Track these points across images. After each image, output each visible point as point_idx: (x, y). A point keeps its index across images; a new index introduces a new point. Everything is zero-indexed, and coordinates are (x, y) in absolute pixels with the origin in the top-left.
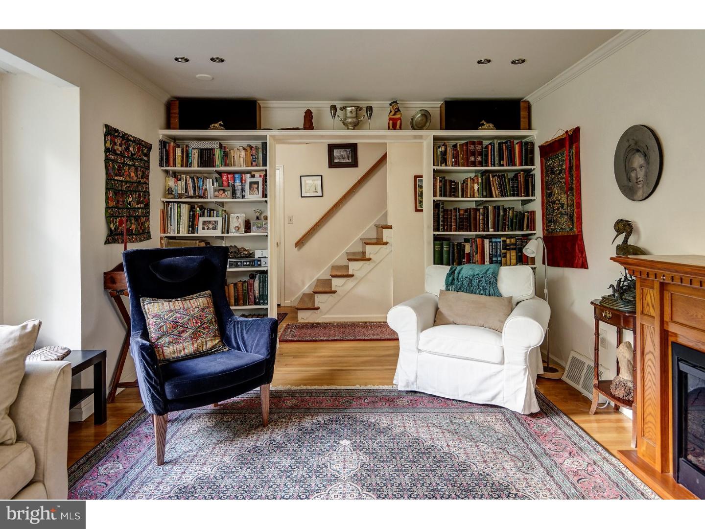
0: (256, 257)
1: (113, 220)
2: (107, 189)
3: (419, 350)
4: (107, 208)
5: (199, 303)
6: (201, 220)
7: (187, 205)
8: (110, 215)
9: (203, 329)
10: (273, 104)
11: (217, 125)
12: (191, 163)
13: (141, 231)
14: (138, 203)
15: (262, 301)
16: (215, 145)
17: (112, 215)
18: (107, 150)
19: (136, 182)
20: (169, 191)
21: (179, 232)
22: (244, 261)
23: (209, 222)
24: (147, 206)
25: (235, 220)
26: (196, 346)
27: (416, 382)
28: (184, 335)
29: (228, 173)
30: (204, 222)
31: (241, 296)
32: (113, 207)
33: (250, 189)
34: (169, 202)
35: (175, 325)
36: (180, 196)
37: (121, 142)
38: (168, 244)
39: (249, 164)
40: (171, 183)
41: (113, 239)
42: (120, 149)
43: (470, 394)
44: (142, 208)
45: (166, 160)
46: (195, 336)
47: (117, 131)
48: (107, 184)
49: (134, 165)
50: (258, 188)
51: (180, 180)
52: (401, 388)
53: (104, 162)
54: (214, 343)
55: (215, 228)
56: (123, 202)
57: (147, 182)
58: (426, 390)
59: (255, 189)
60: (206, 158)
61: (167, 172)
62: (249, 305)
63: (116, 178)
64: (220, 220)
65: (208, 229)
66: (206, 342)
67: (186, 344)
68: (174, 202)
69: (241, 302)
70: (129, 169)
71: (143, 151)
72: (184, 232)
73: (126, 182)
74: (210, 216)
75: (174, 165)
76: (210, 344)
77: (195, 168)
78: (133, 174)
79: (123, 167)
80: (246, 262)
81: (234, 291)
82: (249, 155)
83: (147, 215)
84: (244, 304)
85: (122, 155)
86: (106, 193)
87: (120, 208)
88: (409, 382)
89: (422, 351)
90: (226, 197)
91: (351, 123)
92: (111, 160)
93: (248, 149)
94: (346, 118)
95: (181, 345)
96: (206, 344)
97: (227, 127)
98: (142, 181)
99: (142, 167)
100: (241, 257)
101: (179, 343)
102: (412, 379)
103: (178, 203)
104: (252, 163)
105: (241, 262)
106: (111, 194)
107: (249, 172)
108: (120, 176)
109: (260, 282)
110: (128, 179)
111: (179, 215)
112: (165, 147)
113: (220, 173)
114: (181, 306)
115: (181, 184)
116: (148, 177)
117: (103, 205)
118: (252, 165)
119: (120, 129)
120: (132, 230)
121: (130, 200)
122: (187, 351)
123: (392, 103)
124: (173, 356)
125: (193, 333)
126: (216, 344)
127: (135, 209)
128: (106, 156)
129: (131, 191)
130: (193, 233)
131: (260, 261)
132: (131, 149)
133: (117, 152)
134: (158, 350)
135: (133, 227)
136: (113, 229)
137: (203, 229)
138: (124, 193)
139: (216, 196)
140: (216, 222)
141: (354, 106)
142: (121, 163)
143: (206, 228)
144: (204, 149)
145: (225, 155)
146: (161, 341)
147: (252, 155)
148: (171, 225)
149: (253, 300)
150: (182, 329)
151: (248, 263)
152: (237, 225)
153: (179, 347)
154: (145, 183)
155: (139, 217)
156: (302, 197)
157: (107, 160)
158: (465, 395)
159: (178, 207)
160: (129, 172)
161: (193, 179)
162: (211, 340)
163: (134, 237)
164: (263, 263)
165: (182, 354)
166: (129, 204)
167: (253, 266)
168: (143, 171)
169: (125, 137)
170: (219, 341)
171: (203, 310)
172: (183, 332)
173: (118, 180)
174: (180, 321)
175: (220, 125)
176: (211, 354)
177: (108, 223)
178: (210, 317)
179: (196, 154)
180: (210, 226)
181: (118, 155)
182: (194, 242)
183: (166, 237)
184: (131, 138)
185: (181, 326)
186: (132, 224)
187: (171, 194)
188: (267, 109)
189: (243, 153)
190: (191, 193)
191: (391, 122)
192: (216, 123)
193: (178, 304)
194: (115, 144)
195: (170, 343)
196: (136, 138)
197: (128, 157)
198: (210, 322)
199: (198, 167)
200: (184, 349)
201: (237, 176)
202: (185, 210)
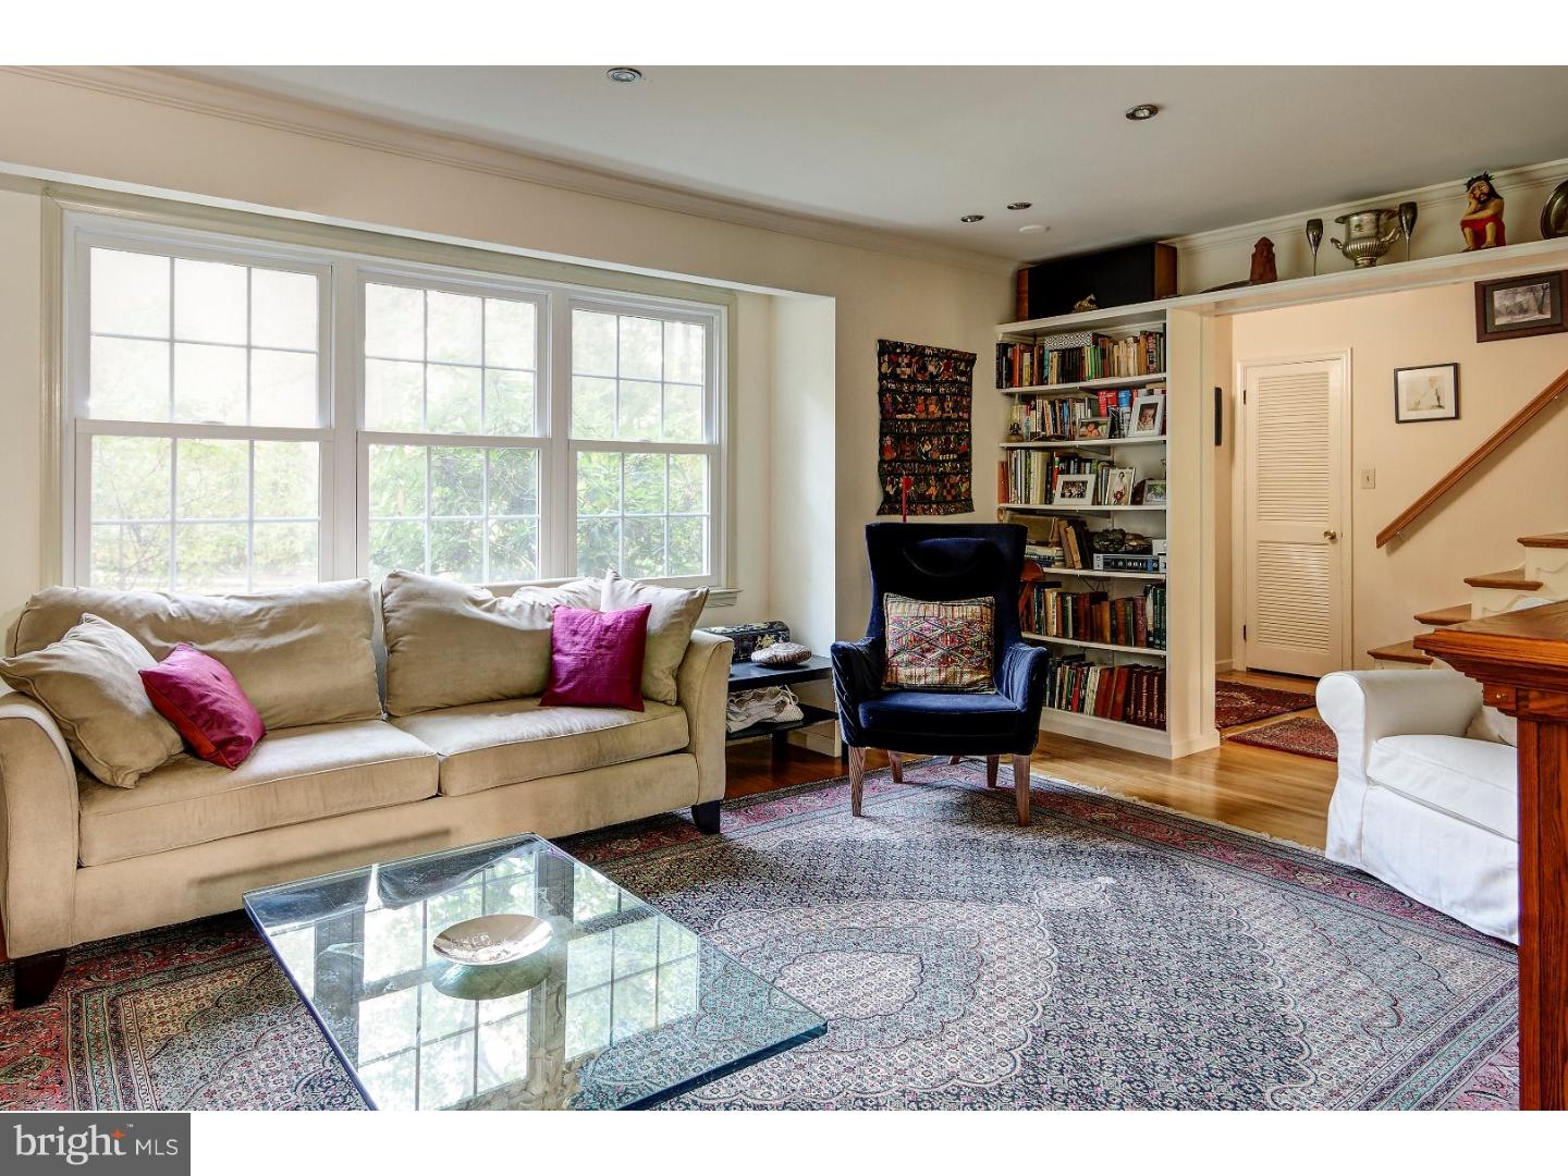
0: (1155, 553)
1: (892, 480)
2: (883, 435)
3: (1369, 780)
4: (882, 462)
5: (967, 611)
6: (1061, 479)
7: (1040, 453)
8: (886, 473)
9: (962, 653)
10: (1201, 239)
11: (1085, 303)
12: (1047, 378)
13: (949, 498)
14: (943, 452)
15: (1158, 642)
16: (1084, 340)
17: (890, 473)
18: (882, 377)
19: (940, 419)
20: (1015, 430)
21: (1028, 501)
22: (1129, 560)
23: (1073, 484)
24: (965, 457)
25: (1117, 479)
26: (943, 675)
27: (1360, 848)
28: (930, 656)
29: (1109, 389)
30: (1066, 484)
31: (1121, 627)
32: (893, 460)
33: (1140, 420)
34: (1012, 449)
35: (919, 638)
36: (1034, 436)
37: (910, 360)
38: (1012, 519)
39: (1144, 369)
40: (1019, 414)
41: (890, 508)
42: (908, 371)
43: (1463, 904)
44: (954, 460)
45: (1007, 374)
46: (945, 661)
47: (897, 345)
48: (882, 426)
49: (934, 393)
50: (1154, 416)
51: (1035, 408)
52: (1331, 854)
53: (877, 396)
54: (975, 678)
55: (1081, 495)
56: (913, 453)
57: (966, 416)
58: (1378, 871)
59: (1148, 419)
60: (1071, 366)
61: (1011, 395)
62: (1135, 645)
63: (899, 416)
64: (1090, 479)
65: (1070, 496)
66: (962, 673)
67: (930, 669)
68: (1021, 448)
69: (1122, 637)
70: (925, 400)
71: (956, 368)
72: (1036, 503)
73: (918, 421)
74: (1079, 472)
75: (1021, 385)
76: (967, 678)
77: (1053, 386)
78: (932, 408)
79: (914, 398)
80: (1133, 561)
81: (1111, 616)
82: (1143, 351)
83: (965, 472)
84: (1128, 643)
85: (912, 380)
86: (881, 440)
87: (906, 462)
88: (1345, 846)
89: (1377, 784)
90: (1099, 436)
91: (1362, 252)
92: (890, 390)
93: (1142, 339)
94: (1349, 240)
95: (922, 669)
96: (962, 676)
97: (1100, 304)
98: (954, 416)
99: (954, 394)
100: (1126, 552)
101: (920, 666)
102: (1351, 840)
103: (1027, 449)
104: (1148, 368)
105: (1123, 560)
106: (888, 440)
107: (1142, 385)
108: (907, 413)
109: (1155, 603)
110: (923, 415)
111: (1028, 472)
112: (1005, 353)
113: (1094, 391)
114: (936, 613)
115: (1035, 416)
116: (968, 409)
117: (876, 457)
118: (1148, 371)
119: (906, 341)
120: (930, 495)
121: (927, 447)
122: (929, 680)
123: (1470, 181)
124: (909, 682)
125: (943, 656)
126: (977, 681)
127: (936, 463)
128: (881, 386)
129: (928, 434)
130: (1050, 503)
131: (1157, 561)
132: (931, 368)
133: (903, 377)
134: (892, 671)
135: (933, 491)
136: (892, 493)
137: (1063, 495)
138: (915, 438)
139: (1083, 436)
140: (1084, 483)
141: (1368, 212)
142: (910, 393)
143: (1068, 494)
144: (1067, 349)
145: (1103, 356)
146: (898, 658)
147: (1148, 352)
148: (1016, 488)
149: (1143, 637)
150: (927, 646)
151: (1135, 564)
152: (1120, 488)
153: (919, 671)
154: (960, 419)
155: (945, 474)
156: (1398, 421)
157: (882, 392)
158: (1453, 903)
159: (1028, 457)
160: (926, 405)
161: (1053, 404)
162: (971, 672)
163: (934, 506)
164: (1162, 565)
165: (922, 682)
166: (926, 454)
167: (1144, 570)
168: (956, 401)
169: (917, 352)
170: (985, 678)
171: (970, 624)
172: (928, 650)
173: (902, 420)
174: (927, 633)
175: (1091, 302)
176: (968, 693)
177: (883, 483)
178: (978, 637)
179: (1055, 360)
180: (1074, 491)
181: (903, 380)
182: (1049, 518)
183: (1008, 509)
184: (928, 351)
185: (927, 642)
186: (929, 486)
187: (1018, 434)
188: (1190, 252)
189: (1133, 348)
190: (1050, 431)
191: (1467, 230)
192: (1084, 298)
193: (933, 609)
194: (899, 365)
195: (909, 663)
196: (939, 350)
197: (926, 383)
198: (978, 645)
199: (1058, 382)
200: (926, 676)
201: (1122, 395)
202: (1037, 460)
